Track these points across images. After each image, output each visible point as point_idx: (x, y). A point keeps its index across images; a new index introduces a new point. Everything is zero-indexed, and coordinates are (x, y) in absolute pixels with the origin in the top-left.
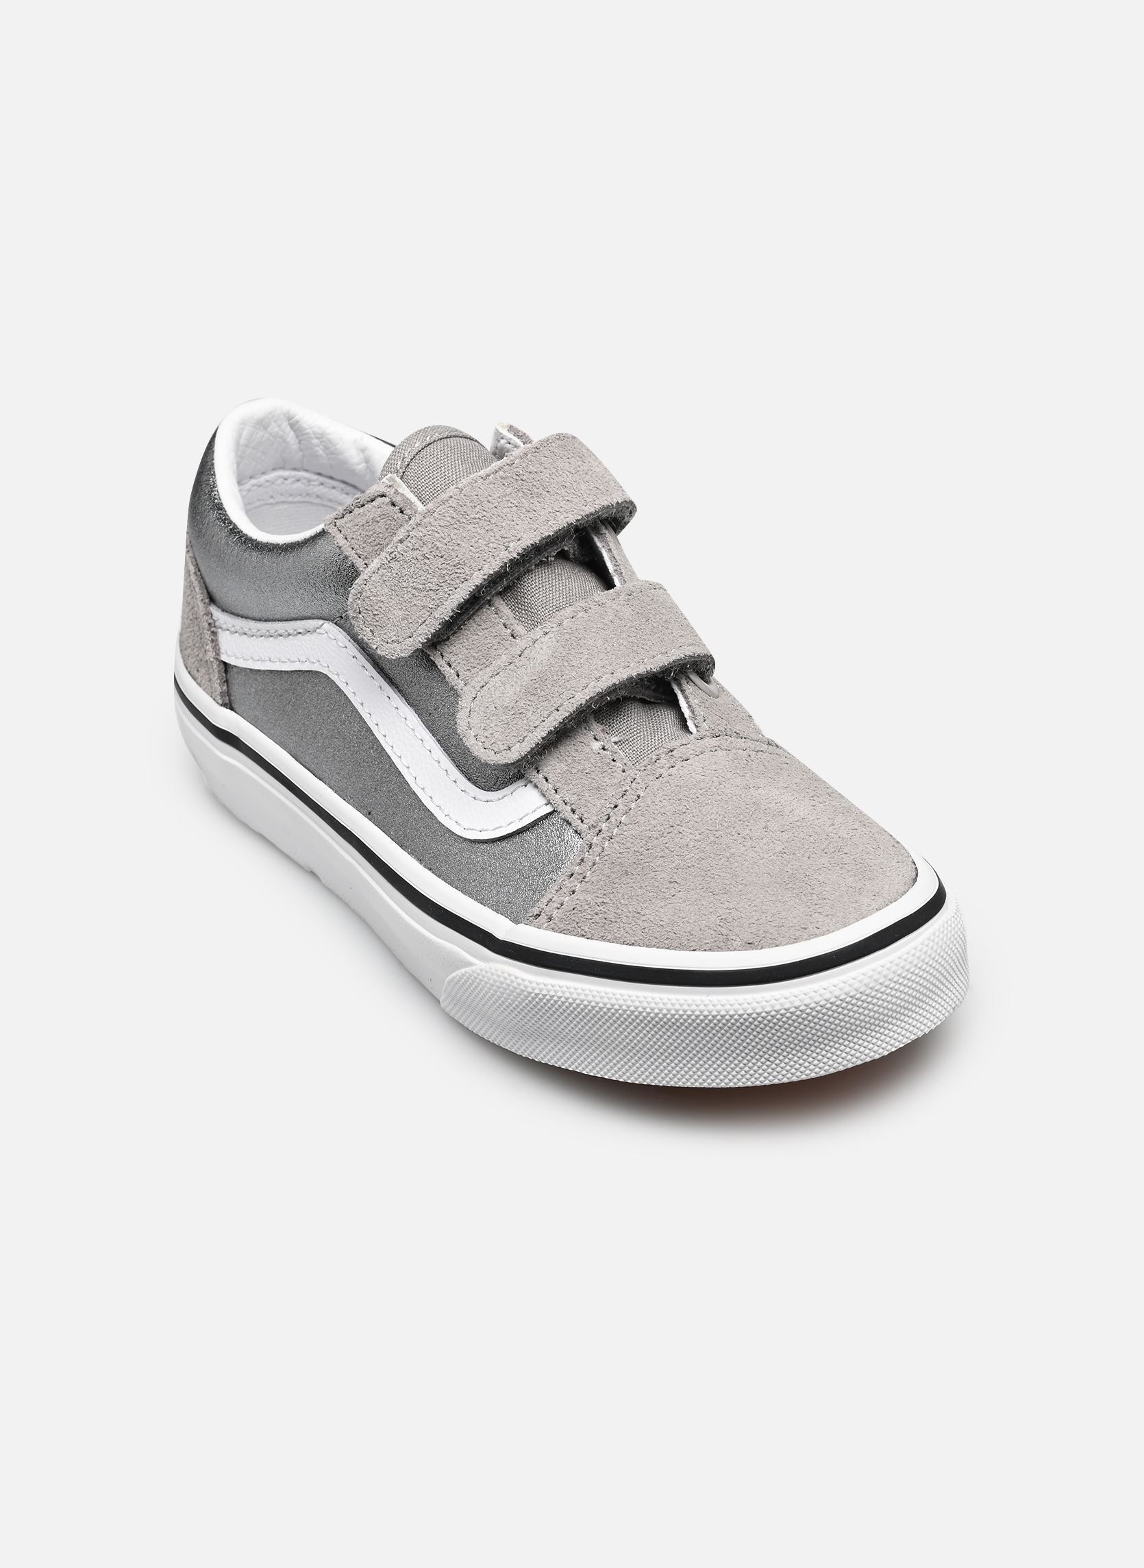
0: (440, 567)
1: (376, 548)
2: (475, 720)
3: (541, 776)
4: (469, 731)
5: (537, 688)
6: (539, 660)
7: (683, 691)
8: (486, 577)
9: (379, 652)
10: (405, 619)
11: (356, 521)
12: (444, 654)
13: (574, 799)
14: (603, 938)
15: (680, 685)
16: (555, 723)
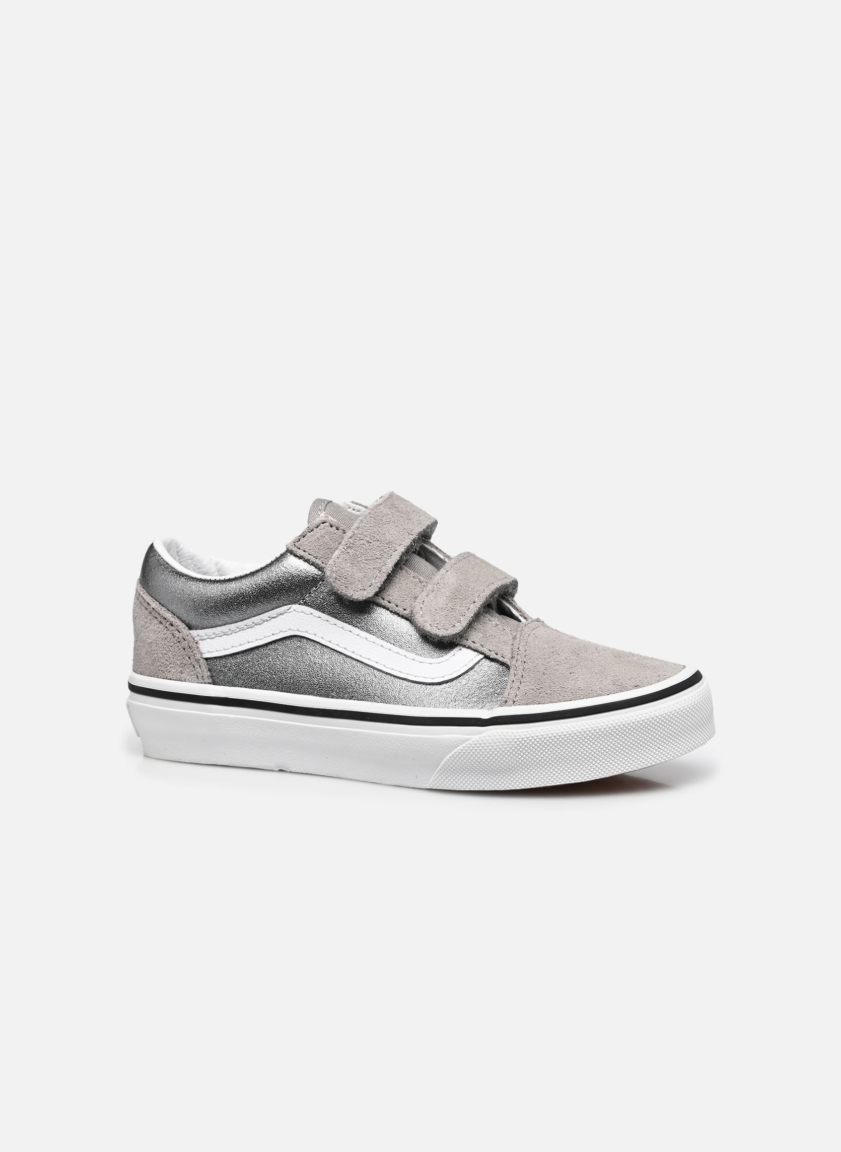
0: (379, 545)
1: (327, 551)
2: (427, 618)
3: (470, 641)
4: (425, 623)
5: (456, 596)
6: (451, 583)
7: (510, 604)
8: (405, 547)
9: (353, 597)
10: (365, 577)
11: (310, 540)
12: (384, 597)
13: (494, 648)
14: (551, 702)
15: (508, 601)
16: (476, 609)
